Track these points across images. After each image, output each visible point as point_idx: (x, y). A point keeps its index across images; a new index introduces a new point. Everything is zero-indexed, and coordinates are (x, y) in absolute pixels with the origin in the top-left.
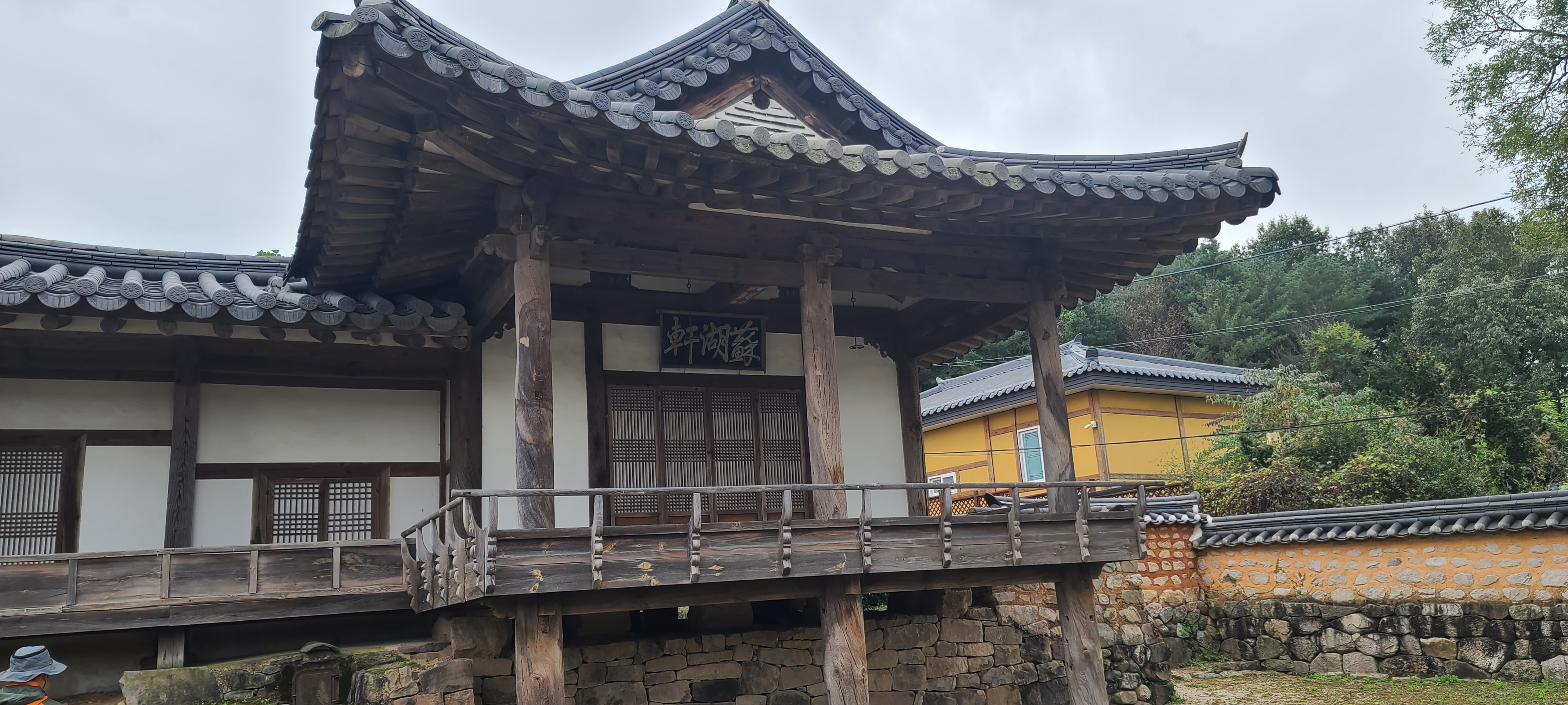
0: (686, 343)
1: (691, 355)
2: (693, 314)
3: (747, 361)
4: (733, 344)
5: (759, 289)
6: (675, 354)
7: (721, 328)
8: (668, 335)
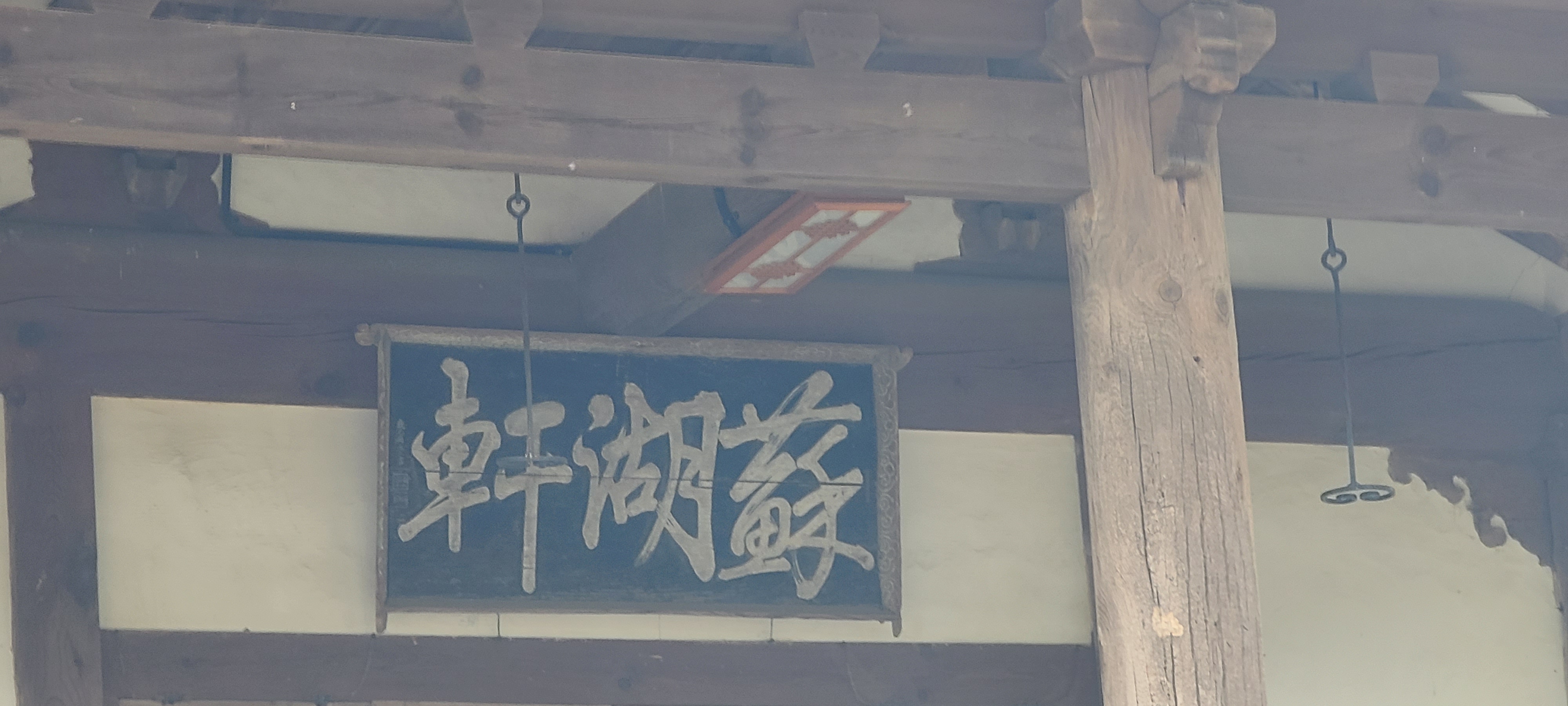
0: (505, 488)
1: (530, 548)
2: (540, 343)
3: (809, 574)
4: (739, 491)
5: (864, 216)
6: (455, 543)
7: (677, 412)
8: (418, 451)
